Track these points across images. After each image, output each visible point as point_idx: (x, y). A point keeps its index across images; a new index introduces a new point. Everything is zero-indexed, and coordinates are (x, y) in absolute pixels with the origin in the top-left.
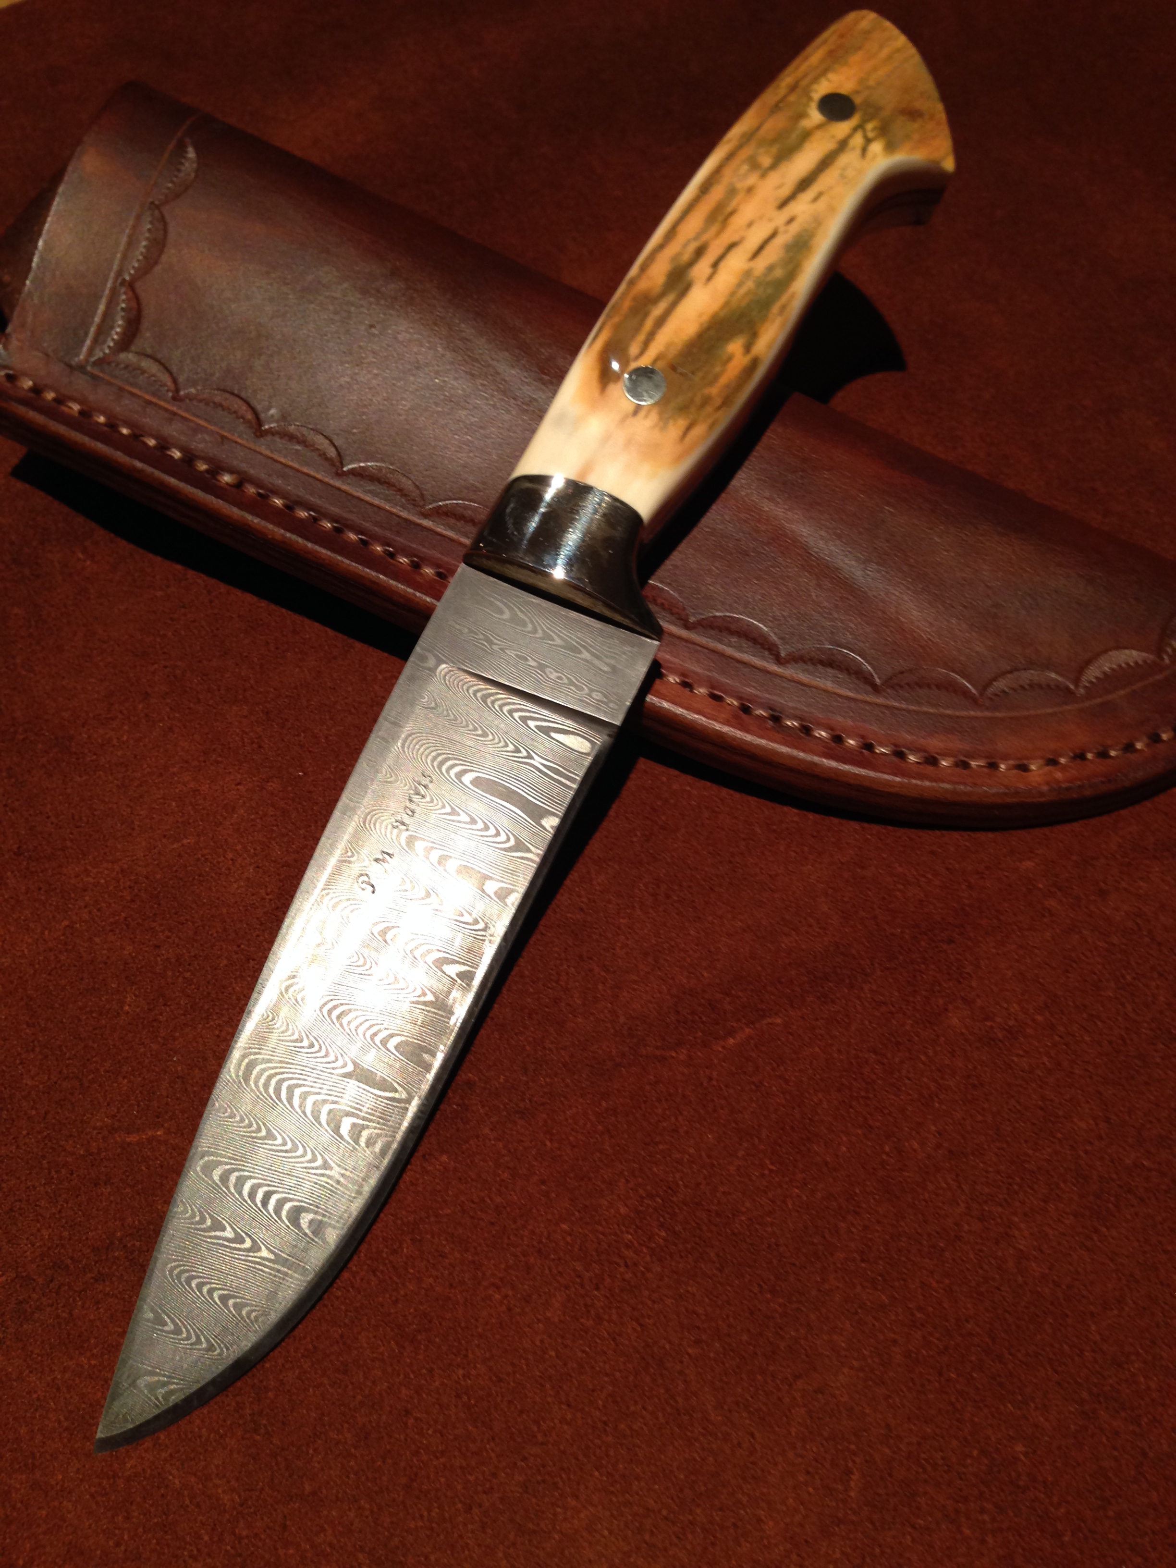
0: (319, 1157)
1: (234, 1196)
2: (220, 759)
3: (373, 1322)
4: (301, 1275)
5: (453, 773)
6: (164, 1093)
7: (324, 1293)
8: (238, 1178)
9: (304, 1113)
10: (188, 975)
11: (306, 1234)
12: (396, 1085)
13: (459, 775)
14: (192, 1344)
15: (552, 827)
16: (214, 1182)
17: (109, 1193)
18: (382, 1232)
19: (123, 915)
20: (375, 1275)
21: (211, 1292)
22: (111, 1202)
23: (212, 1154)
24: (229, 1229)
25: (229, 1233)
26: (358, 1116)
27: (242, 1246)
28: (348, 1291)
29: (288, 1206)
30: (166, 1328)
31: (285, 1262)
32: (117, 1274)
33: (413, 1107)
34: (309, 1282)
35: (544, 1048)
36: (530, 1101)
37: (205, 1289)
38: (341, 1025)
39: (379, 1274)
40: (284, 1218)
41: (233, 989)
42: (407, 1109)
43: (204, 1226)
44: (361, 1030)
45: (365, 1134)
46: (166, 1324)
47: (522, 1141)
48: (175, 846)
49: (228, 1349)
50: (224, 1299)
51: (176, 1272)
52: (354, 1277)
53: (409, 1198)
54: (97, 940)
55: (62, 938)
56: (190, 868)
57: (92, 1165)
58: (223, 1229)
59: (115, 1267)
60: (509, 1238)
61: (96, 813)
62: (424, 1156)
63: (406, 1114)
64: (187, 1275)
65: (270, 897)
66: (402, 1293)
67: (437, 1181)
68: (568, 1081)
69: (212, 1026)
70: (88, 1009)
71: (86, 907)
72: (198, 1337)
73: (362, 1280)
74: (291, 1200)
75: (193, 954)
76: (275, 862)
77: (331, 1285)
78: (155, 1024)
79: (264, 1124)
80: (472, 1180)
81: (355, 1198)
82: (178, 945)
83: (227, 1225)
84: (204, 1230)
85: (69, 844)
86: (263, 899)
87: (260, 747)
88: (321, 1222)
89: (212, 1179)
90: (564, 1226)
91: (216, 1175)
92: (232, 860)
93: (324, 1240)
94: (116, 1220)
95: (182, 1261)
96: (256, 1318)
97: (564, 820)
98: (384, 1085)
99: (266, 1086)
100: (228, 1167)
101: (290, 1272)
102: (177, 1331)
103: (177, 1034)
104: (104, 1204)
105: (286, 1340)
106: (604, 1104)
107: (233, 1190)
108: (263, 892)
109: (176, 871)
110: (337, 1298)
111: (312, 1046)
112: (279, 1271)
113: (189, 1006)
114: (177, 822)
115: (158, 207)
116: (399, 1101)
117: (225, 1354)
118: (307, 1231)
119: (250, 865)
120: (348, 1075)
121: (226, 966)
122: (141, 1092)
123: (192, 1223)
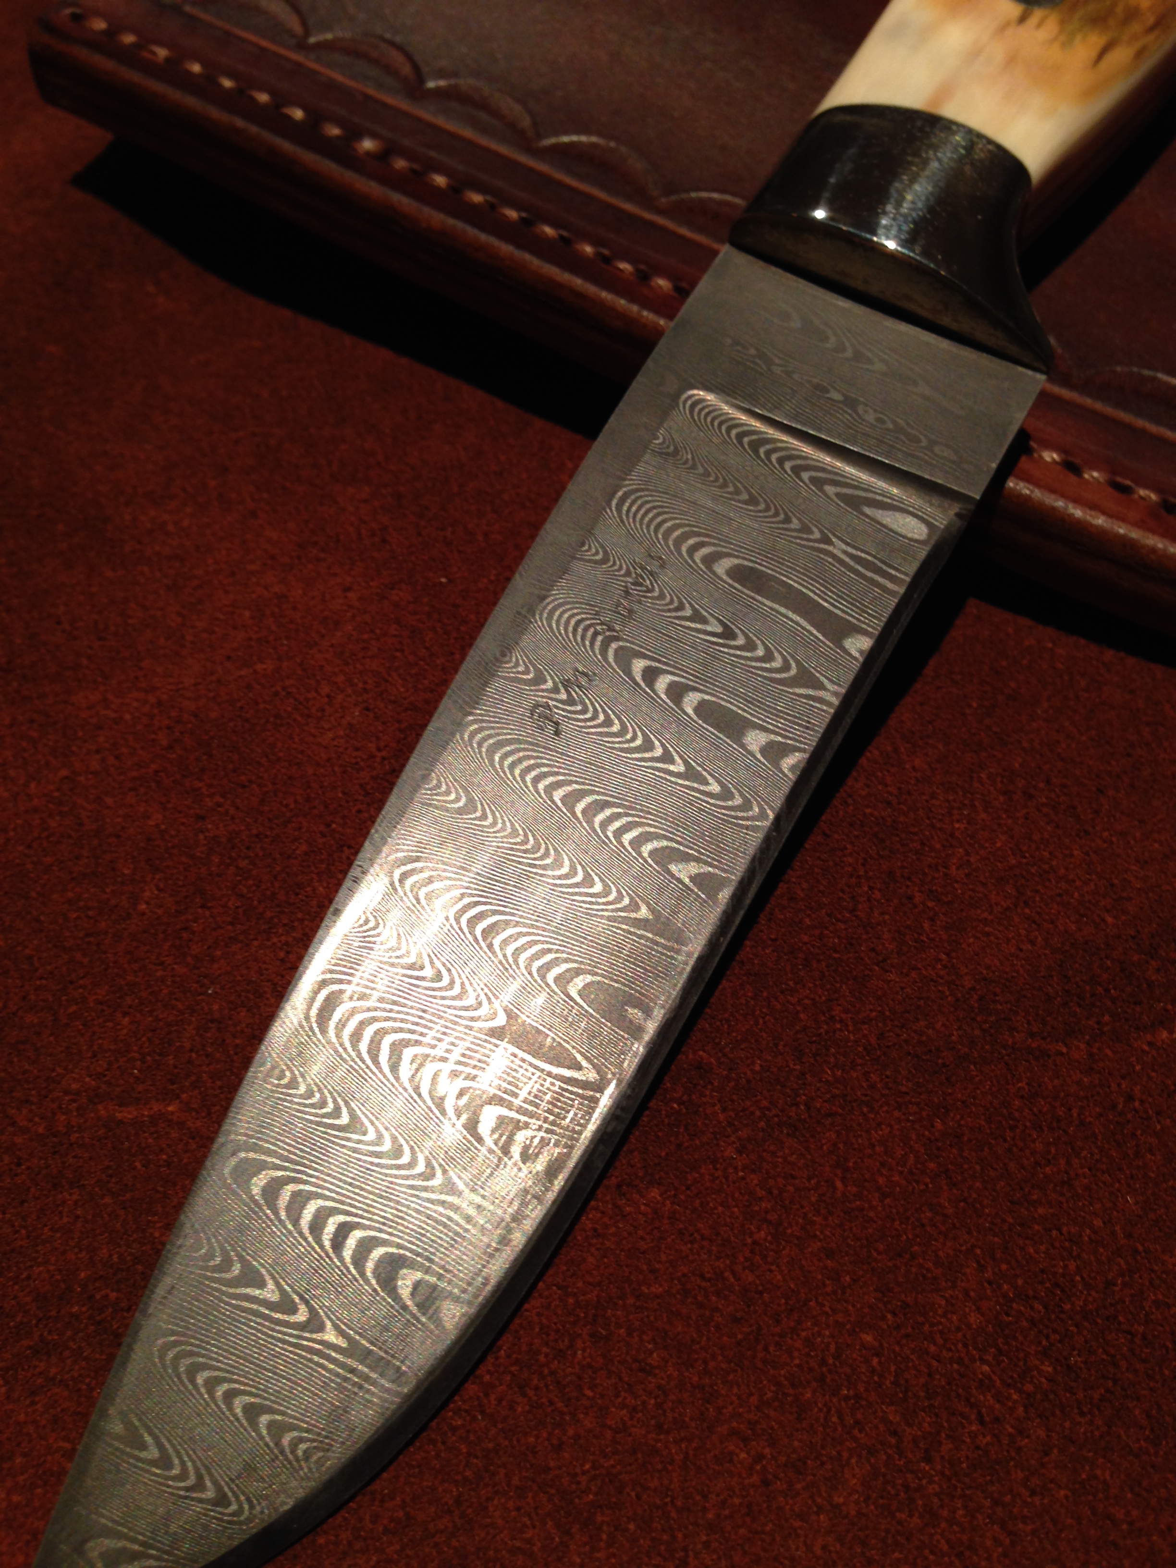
0: (439, 1172)
1: (285, 1228)
2: (322, 555)
3: (515, 1481)
4: (393, 1382)
5: (698, 555)
6: (187, 1045)
7: (431, 1419)
8: (295, 1195)
9: (417, 1089)
10: (244, 863)
11: (405, 1307)
12: (579, 1058)
13: (709, 560)
14: (187, 1489)
15: (861, 652)
16: (252, 1197)
17: (76, 1203)
18: (538, 1314)
19: (154, 766)
20: (525, 1395)
21: (230, 1396)
22: (78, 1217)
23: (255, 1148)
24: (271, 1285)
25: (270, 1293)
26: (510, 1106)
27: (293, 1319)
28: (474, 1418)
29: (378, 1253)
30: (143, 1455)
31: (365, 1356)
32: (71, 1344)
33: (606, 1100)
34: (408, 1396)
35: (832, 1018)
36: (808, 1107)
37: (220, 1391)
38: (490, 946)
39: (531, 1393)
40: (369, 1274)
41: (314, 890)
42: (596, 1101)
43: (227, 1276)
44: (523, 958)
45: (521, 1137)
46: (143, 1447)
47: (793, 1177)
48: (243, 673)
49: (252, 1507)
50: (253, 1412)
51: (170, 1355)
52: (487, 1395)
53: (591, 1259)
54: (109, 801)
55: (56, 794)
56: (262, 706)
57: (55, 1153)
58: (261, 1284)
59: (69, 1333)
60: (766, 1349)
61: (130, 621)
62: (619, 1186)
63: (594, 1109)
64: (188, 1361)
65: (384, 753)
66: (571, 1432)
67: (640, 1233)
68: (874, 1077)
69: (274, 944)
70: (82, 904)
71: (98, 752)
72: (200, 1477)
73: (500, 1400)
74: (384, 1243)
75: (254, 832)
76: (394, 702)
77: (444, 1405)
78: (185, 935)
79: (347, 1103)
80: (703, 1238)
81: (497, 1250)
82: (233, 818)
83: (267, 1278)
84: (230, 1283)
85: (85, 662)
86: (372, 756)
87: (384, 541)
88: (435, 1287)
89: (248, 1192)
90: (868, 1338)
91: (258, 1183)
92: (328, 696)
93: (438, 1323)
94: (81, 1250)
95: (184, 1335)
96: (307, 1455)
97: (881, 641)
98: (559, 1057)
99: (356, 1037)
100: (280, 1173)
101: (374, 1375)
102: (165, 1462)
103: (218, 953)
104: (65, 1220)
105: (358, 1499)
106: (938, 1124)
107: (283, 1214)
108: (372, 746)
109: (241, 708)
110: (454, 1429)
111: (438, 977)
112: (353, 1371)
113: (241, 910)
114: (250, 639)
116: (585, 1085)
117: (246, 1513)
118: (409, 1303)
119: (356, 705)
120: (497, 1033)
121: (306, 854)
122: (149, 1039)
123: (206, 1268)
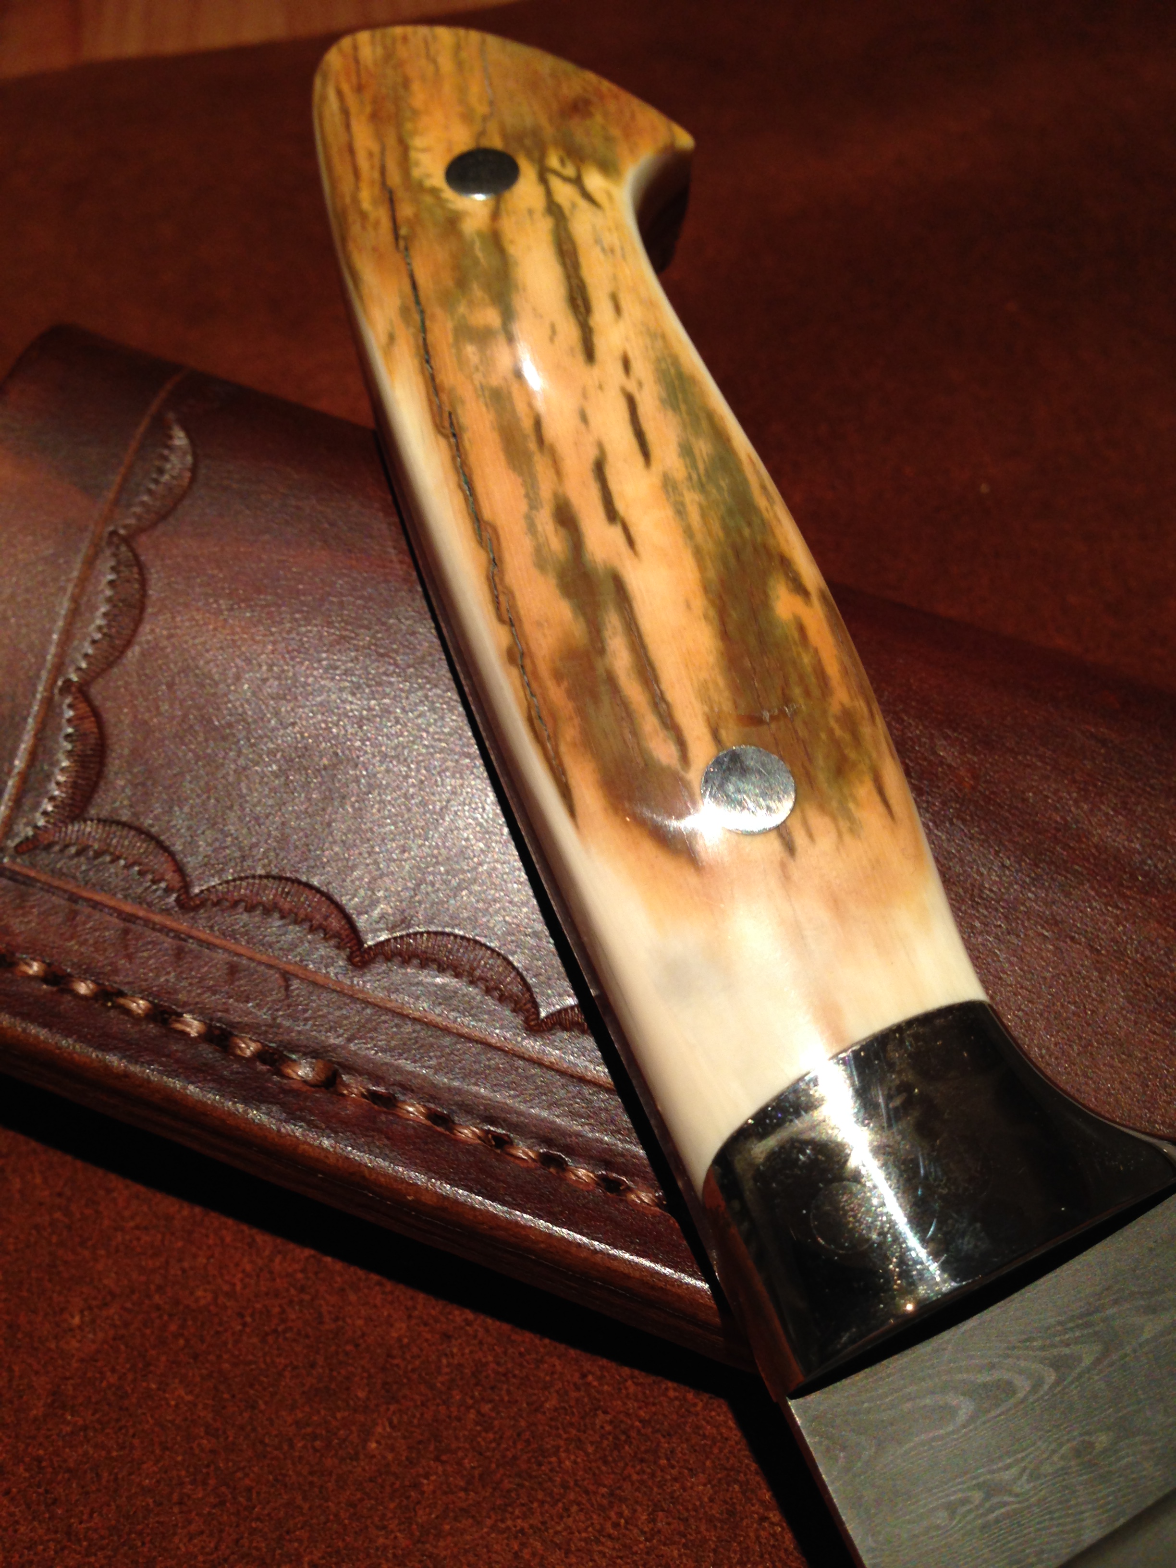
115: (127, 540)
